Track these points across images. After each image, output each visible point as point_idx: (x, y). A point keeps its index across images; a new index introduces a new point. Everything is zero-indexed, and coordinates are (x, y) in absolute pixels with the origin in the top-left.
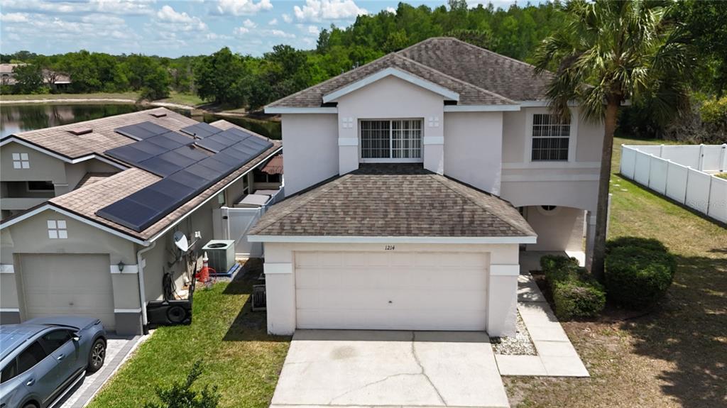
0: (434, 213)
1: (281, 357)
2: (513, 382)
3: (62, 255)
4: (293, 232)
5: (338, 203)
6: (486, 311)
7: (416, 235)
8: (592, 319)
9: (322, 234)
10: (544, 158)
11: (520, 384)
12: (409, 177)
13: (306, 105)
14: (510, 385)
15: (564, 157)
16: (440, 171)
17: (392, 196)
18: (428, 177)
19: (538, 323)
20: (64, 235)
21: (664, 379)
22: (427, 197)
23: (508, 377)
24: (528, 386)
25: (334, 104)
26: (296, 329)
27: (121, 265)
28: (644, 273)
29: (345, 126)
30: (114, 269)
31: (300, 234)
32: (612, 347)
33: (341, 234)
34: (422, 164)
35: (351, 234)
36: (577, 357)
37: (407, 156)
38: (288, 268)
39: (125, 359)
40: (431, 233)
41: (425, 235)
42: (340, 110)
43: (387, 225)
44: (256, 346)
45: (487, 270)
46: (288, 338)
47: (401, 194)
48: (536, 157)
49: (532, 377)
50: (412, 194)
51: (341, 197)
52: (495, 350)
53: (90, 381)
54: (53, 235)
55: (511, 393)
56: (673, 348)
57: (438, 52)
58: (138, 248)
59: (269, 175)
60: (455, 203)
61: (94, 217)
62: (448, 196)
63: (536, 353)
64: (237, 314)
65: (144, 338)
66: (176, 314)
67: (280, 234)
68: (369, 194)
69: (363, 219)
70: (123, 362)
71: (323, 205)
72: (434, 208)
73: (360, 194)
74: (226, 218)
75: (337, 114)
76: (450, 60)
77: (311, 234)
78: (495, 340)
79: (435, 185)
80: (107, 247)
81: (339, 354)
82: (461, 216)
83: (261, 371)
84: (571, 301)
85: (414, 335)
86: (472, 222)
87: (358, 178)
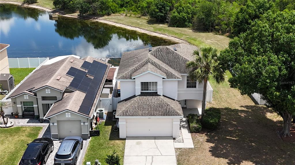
0: (160, 109)
1: (124, 144)
2: (177, 149)
3: (69, 121)
4: (126, 115)
5: (136, 106)
6: (172, 132)
7: (156, 116)
8: (199, 132)
9: (133, 116)
10: (190, 87)
11: (179, 150)
12: (154, 97)
13: (127, 79)
14: (176, 150)
15: (195, 87)
16: (162, 95)
17: (150, 104)
18: (159, 97)
19: (185, 133)
20: (70, 116)
21: (210, 148)
22: (158, 104)
23: (176, 148)
24: (180, 150)
25: (134, 79)
26: (126, 137)
27: (84, 123)
28: (211, 121)
29: (137, 84)
30: (82, 124)
31: (128, 116)
32: (201, 140)
33: (138, 116)
34: (157, 92)
35: (140, 116)
36: (192, 143)
37: (153, 90)
38: (125, 123)
39: (87, 146)
40: (159, 115)
41: (158, 116)
42: (136, 80)
43: (149, 113)
44: (117, 141)
45: (173, 122)
46: (125, 139)
47: (152, 103)
48: (188, 87)
49: (181, 148)
50: (154, 103)
51: (137, 104)
52: (174, 141)
53: (82, 151)
54: (67, 116)
55: (176, 152)
56: (215, 140)
57: (162, 53)
58: (88, 119)
59: (109, 80)
60: (165, 106)
61: (78, 112)
62: (163, 103)
63: (183, 142)
64: (110, 132)
65: (89, 140)
66: (96, 133)
67: (123, 116)
68: (144, 103)
69: (143, 111)
70: (87, 147)
71: (132, 107)
72: (160, 107)
73: (142, 103)
74: (101, 101)
75: (135, 81)
76: (165, 56)
77: (130, 116)
78: (174, 139)
79: (160, 100)
80: (81, 119)
81: (138, 144)
82: (166, 110)
83: (120, 148)
84: (193, 128)
85: (155, 138)
86: (169, 112)
87: (141, 97)
